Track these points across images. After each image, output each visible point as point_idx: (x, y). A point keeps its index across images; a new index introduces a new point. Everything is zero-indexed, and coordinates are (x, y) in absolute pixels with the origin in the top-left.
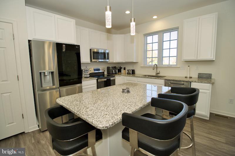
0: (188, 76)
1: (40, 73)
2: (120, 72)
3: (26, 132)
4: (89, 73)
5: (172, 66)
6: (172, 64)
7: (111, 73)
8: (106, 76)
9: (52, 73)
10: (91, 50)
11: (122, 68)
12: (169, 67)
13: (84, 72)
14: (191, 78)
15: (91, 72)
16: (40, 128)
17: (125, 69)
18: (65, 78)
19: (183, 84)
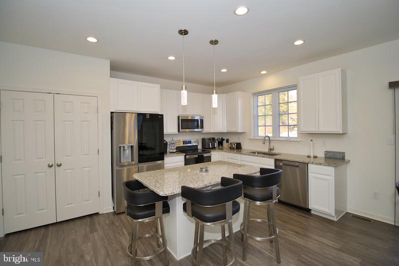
0: (312, 155)
1: (120, 147)
2: (222, 145)
3: (100, 213)
4: (175, 147)
5: (293, 140)
6: (292, 136)
7: (207, 147)
8: (199, 151)
9: (132, 147)
10: (179, 117)
11: (224, 140)
12: (288, 140)
13: (169, 145)
14: (315, 157)
15: (178, 146)
16: (115, 210)
17: (227, 141)
18: (145, 152)
19: (298, 166)
